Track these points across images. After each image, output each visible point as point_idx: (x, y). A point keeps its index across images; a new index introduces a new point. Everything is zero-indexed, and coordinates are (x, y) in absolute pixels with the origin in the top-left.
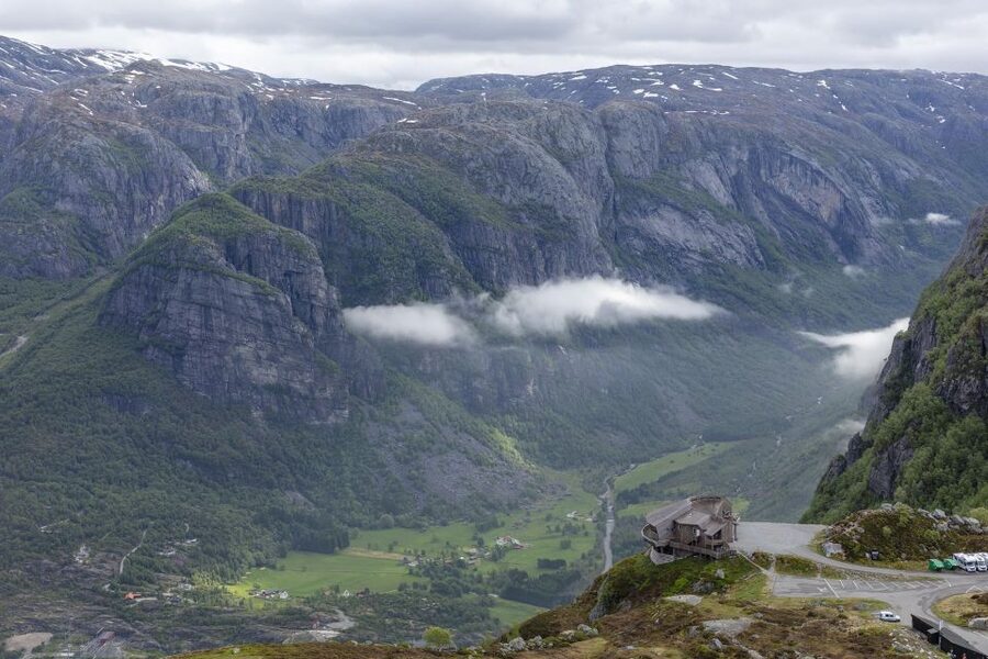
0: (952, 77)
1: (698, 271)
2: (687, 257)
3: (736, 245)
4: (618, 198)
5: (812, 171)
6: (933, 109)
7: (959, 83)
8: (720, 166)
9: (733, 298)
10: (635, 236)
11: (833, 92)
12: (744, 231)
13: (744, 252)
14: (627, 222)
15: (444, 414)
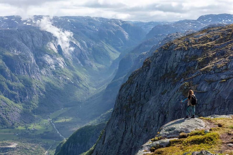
0: (96, 18)
1: (55, 69)
2: (52, 66)
3: (61, 63)
4: (36, 52)
5: (74, 44)
6: (94, 27)
7: (98, 20)
8: (55, 44)
9: (63, 75)
10: (40, 61)
11: (72, 23)
12: (62, 59)
13: (63, 64)
14: (39, 58)
15: (11, 104)
